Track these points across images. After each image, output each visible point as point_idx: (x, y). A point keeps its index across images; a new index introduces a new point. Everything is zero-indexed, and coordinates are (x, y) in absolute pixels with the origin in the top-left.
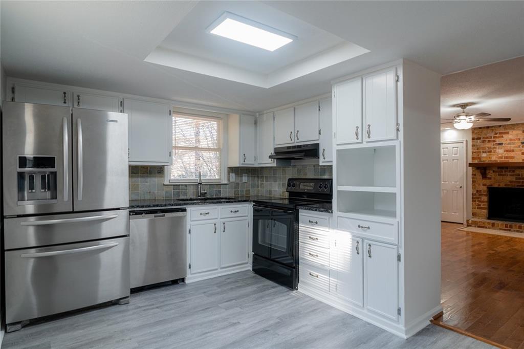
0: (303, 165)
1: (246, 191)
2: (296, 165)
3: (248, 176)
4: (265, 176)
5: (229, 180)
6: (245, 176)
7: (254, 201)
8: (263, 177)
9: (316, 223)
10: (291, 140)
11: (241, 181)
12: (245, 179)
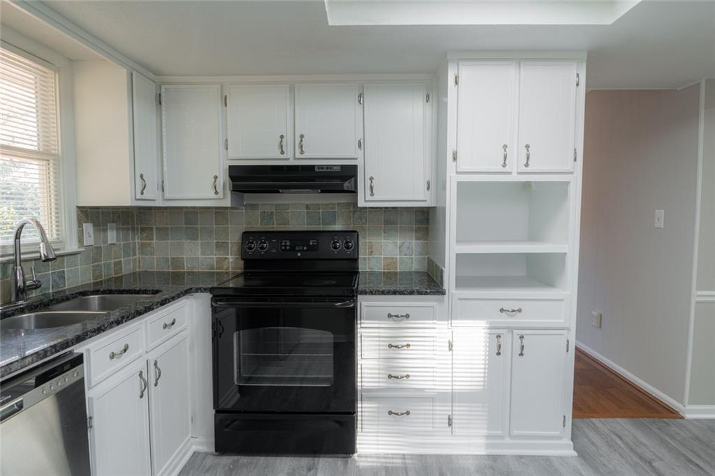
0: (276, 205)
1: (115, 263)
2: (258, 205)
3: (117, 229)
4: (154, 227)
5: (81, 241)
6: (112, 229)
7: (211, 290)
8: (152, 229)
9: (407, 316)
10: (282, 153)
11: (105, 241)
12: (112, 236)
